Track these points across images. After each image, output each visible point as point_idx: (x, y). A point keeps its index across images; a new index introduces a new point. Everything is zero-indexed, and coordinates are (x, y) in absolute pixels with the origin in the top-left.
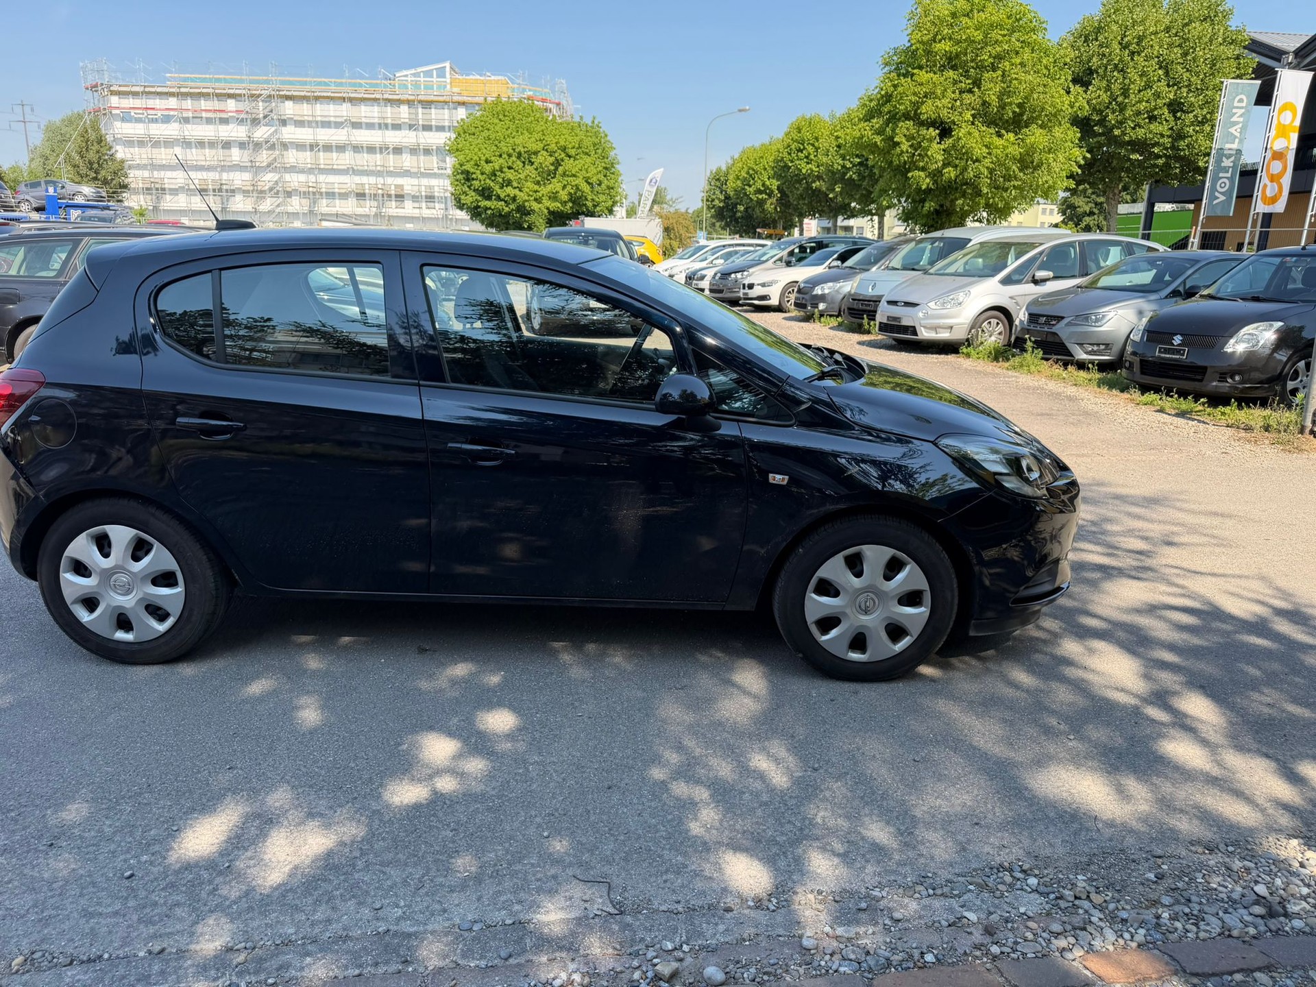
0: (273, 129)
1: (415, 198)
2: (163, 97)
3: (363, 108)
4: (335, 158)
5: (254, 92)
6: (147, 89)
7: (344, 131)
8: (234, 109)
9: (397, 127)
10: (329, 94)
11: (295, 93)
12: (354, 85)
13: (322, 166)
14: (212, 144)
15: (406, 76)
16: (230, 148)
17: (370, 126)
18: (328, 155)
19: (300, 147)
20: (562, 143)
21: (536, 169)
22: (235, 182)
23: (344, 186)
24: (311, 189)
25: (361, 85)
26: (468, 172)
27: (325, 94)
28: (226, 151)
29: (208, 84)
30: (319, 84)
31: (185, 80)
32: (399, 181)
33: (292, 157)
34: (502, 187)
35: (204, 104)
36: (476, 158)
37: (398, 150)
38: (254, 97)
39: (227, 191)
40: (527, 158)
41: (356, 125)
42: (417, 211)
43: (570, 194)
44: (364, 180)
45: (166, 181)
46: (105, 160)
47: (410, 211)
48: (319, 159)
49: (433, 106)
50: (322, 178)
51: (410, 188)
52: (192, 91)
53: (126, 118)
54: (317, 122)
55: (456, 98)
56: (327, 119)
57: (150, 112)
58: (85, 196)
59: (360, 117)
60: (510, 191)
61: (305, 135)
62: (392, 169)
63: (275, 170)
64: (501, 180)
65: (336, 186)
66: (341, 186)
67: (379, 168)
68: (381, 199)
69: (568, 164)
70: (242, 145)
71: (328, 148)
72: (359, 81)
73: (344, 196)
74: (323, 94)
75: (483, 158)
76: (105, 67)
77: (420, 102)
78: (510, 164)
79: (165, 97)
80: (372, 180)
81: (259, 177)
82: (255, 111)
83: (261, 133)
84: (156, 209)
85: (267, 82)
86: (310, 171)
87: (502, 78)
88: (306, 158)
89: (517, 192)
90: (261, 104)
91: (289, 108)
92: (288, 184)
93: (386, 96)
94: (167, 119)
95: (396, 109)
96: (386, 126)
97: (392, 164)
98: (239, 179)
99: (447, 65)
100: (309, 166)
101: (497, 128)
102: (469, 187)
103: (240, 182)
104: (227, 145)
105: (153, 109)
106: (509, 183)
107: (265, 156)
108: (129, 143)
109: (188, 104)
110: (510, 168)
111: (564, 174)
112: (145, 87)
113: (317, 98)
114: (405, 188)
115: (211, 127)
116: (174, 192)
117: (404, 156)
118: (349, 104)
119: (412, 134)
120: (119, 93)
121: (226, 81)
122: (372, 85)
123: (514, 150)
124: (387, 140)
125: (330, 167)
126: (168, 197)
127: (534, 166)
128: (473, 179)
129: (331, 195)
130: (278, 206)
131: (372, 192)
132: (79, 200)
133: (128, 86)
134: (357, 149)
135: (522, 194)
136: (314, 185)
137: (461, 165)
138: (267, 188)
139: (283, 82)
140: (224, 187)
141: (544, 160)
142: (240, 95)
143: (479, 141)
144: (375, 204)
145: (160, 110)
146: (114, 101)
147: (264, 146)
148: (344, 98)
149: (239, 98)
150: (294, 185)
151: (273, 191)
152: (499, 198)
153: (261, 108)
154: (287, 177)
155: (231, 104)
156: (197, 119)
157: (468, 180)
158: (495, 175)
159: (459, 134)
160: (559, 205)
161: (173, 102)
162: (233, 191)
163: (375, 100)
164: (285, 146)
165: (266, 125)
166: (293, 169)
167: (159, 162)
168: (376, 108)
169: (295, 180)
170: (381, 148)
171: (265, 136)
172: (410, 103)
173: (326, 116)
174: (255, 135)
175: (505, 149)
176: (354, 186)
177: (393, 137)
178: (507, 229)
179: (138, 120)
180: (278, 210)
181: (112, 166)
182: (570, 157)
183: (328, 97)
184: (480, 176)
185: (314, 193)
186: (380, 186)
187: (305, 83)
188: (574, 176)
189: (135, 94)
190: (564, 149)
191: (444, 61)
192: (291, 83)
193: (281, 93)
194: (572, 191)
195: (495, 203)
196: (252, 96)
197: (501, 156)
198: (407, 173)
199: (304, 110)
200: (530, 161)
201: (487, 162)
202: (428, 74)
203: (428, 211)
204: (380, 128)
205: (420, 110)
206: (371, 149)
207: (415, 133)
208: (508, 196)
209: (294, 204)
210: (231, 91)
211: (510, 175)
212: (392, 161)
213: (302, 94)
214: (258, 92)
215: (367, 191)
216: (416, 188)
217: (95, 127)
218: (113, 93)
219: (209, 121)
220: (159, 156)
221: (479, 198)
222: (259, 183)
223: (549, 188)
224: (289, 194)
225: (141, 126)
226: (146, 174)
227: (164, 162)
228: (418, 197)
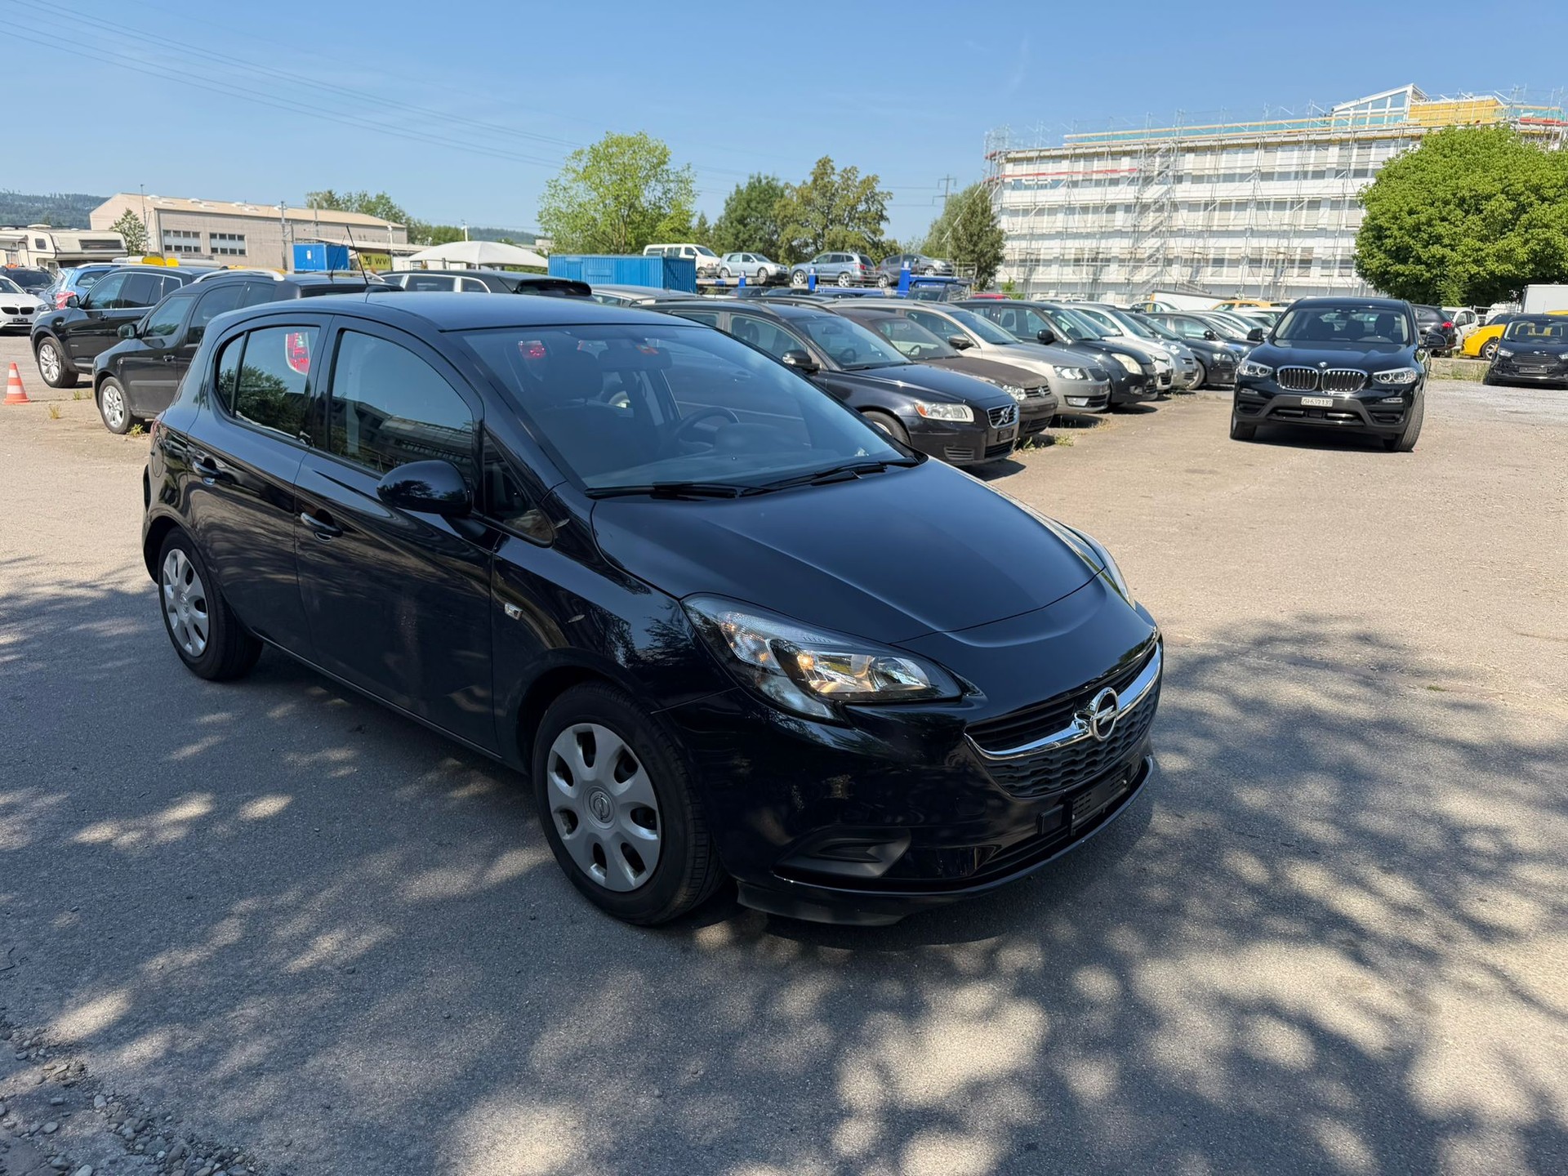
0: (1165, 188)
1: (1326, 264)
2: (1056, 160)
3: (1279, 154)
4: (1232, 217)
5: (1152, 147)
6: (1042, 154)
7: (1250, 185)
8: (1128, 168)
9: (1319, 175)
10: (1239, 141)
11: (1199, 144)
12: (1274, 127)
13: (1215, 228)
14: (1096, 209)
15: (1347, 109)
16: (1114, 212)
17: (1284, 176)
18: (1225, 214)
19: (1193, 206)
20: (1535, 181)
21: (1484, 220)
22: (1113, 250)
23: (1238, 251)
24: (1196, 256)
25: (1281, 127)
26: (1380, 228)
27: (1235, 142)
28: (1111, 216)
29: (1104, 143)
30: (1230, 130)
31: (1082, 139)
32: (1309, 243)
33: (1182, 219)
34: (1425, 247)
35: (1097, 165)
36: (1395, 208)
37: (1314, 204)
38: (1151, 153)
39: (1102, 260)
40: (1471, 204)
41: (1267, 176)
42: (1326, 280)
43: (1534, 251)
44: (1264, 242)
45: (1042, 251)
46: (986, 232)
47: (1316, 280)
48: (1213, 219)
49: (1374, 145)
50: (1212, 242)
51: (1321, 250)
52: (1086, 151)
53: (1017, 186)
54: (1218, 176)
55: (1408, 132)
56: (1231, 172)
57: (1040, 178)
58: (935, 270)
59: (1273, 166)
60: (1437, 250)
61: (1201, 192)
62: (1302, 228)
63: (1160, 235)
64: (1426, 236)
65: (1228, 251)
66: (1234, 251)
67: (1285, 228)
68: (1280, 265)
69: (1540, 211)
70: (1128, 208)
71: (1225, 206)
72: (1280, 121)
73: (1234, 263)
74: (1231, 142)
75: (1406, 208)
76: (1007, 134)
77: (1357, 140)
78: (1444, 214)
79: (1058, 160)
80: (1272, 242)
81: (1139, 245)
82: (1149, 168)
83: (1152, 193)
84: (1027, 281)
85: (1168, 134)
86: (1199, 234)
87: (1490, 98)
88: (1198, 219)
89: (1447, 251)
90: (1158, 159)
91: (1190, 163)
92: (1171, 251)
93: (1312, 137)
94: (1055, 184)
95: (1323, 153)
96: (1305, 175)
97: (1303, 222)
98: (1118, 247)
99: (1409, 89)
100: (1200, 228)
101: (1436, 167)
102: (1379, 248)
103: (1118, 250)
104: (1112, 209)
105: (1044, 174)
106: (1438, 239)
107: (1151, 219)
108: (1014, 213)
109: (1081, 166)
110: (1443, 219)
111: (1530, 226)
112: (1041, 151)
113: (1224, 148)
114: (1315, 251)
115: (1099, 189)
116: (1048, 263)
117: (1322, 210)
118: (1262, 152)
119: (1338, 182)
120: (1015, 161)
121: (1124, 137)
122: (1294, 125)
123: (1454, 195)
124: (1303, 191)
125: (1224, 229)
126: (1041, 269)
127: (1482, 216)
128: (1386, 237)
129: (1219, 262)
130: (1155, 276)
131: (1270, 257)
132: (929, 274)
133: (1024, 152)
134: (1262, 205)
135: (1454, 254)
136: (1201, 251)
137: (1374, 219)
138: (1146, 255)
139: (1188, 133)
140: (1101, 256)
141: (1501, 206)
142: (1136, 152)
143: (1405, 186)
144: (1272, 271)
145: (1051, 174)
146: (1009, 168)
147: (1153, 208)
148: (1258, 144)
149: (1134, 155)
150: (1177, 252)
151: (1152, 259)
152: (1419, 260)
153: (1157, 164)
154: (1172, 242)
155: (1126, 163)
156: (1087, 181)
157: (1379, 238)
158: (1419, 230)
159: (1381, 179)
160: (1511, 268)
161: (1065, 165)
162: (1108, 260)
163: (1298, 143)
164: (1175, 206)
165: (1160, 183)
166: (1181, 233)
167: (1039, 231)
168: (1296, 153)
169: (1178, 246)
170: (1292, 203)
171: (1155, 197)
172: (1342, 143)
173: (1230, 168)
174: (1144, 196)
175: (1441, 194)
176: (1249, 251)
177: (1311, 188)
178: (1425, 302)
179: (1027, 187)
180: (1154, 281)
181: (992, 238)
182: (1544, 200)
183: (1238, 145)
184: (1395, 233)
185: (1199, 260)
186: (1282, 250)
187: (1213, 131)
188: (1547, 226)
189: (1029, 160)
190: (1536, 190)
191: (1407, 84)
192: (1197, 132)
193: (1184, 145)
194: (1538, 248)
195: (1412, 267)
196: (1150, 151)
197: (1432, 204)
198: (1322, 233)
199: (1207, 163)
200: (1477, 209)
201: (1411, 213)
202: (1380, 103)
203: (1340, 280)
204: (1296, 178)
205: (1355, 151)
206: (1280, 205)
207: (1342, 181)
208: (1434, 257)
209: (1172, 273)
210: (1128, 148)
211: (1441, 229)
212: (1304, 218)
213: (1208, 144)
214: (1156, 147)
215: (1264, 257)
216: (1330, 251)
217: (983, 198)
218: (1009, 160)
219: (1098, 183)
220: (1040, 225)
221: (1391, 262)
222: (1138, 250)
223: (1500, 244)
224: (1169, 262)
225: (1028, 193)
226: (1024, 244)
227: (1044, 231)
228: (1329, 262)
